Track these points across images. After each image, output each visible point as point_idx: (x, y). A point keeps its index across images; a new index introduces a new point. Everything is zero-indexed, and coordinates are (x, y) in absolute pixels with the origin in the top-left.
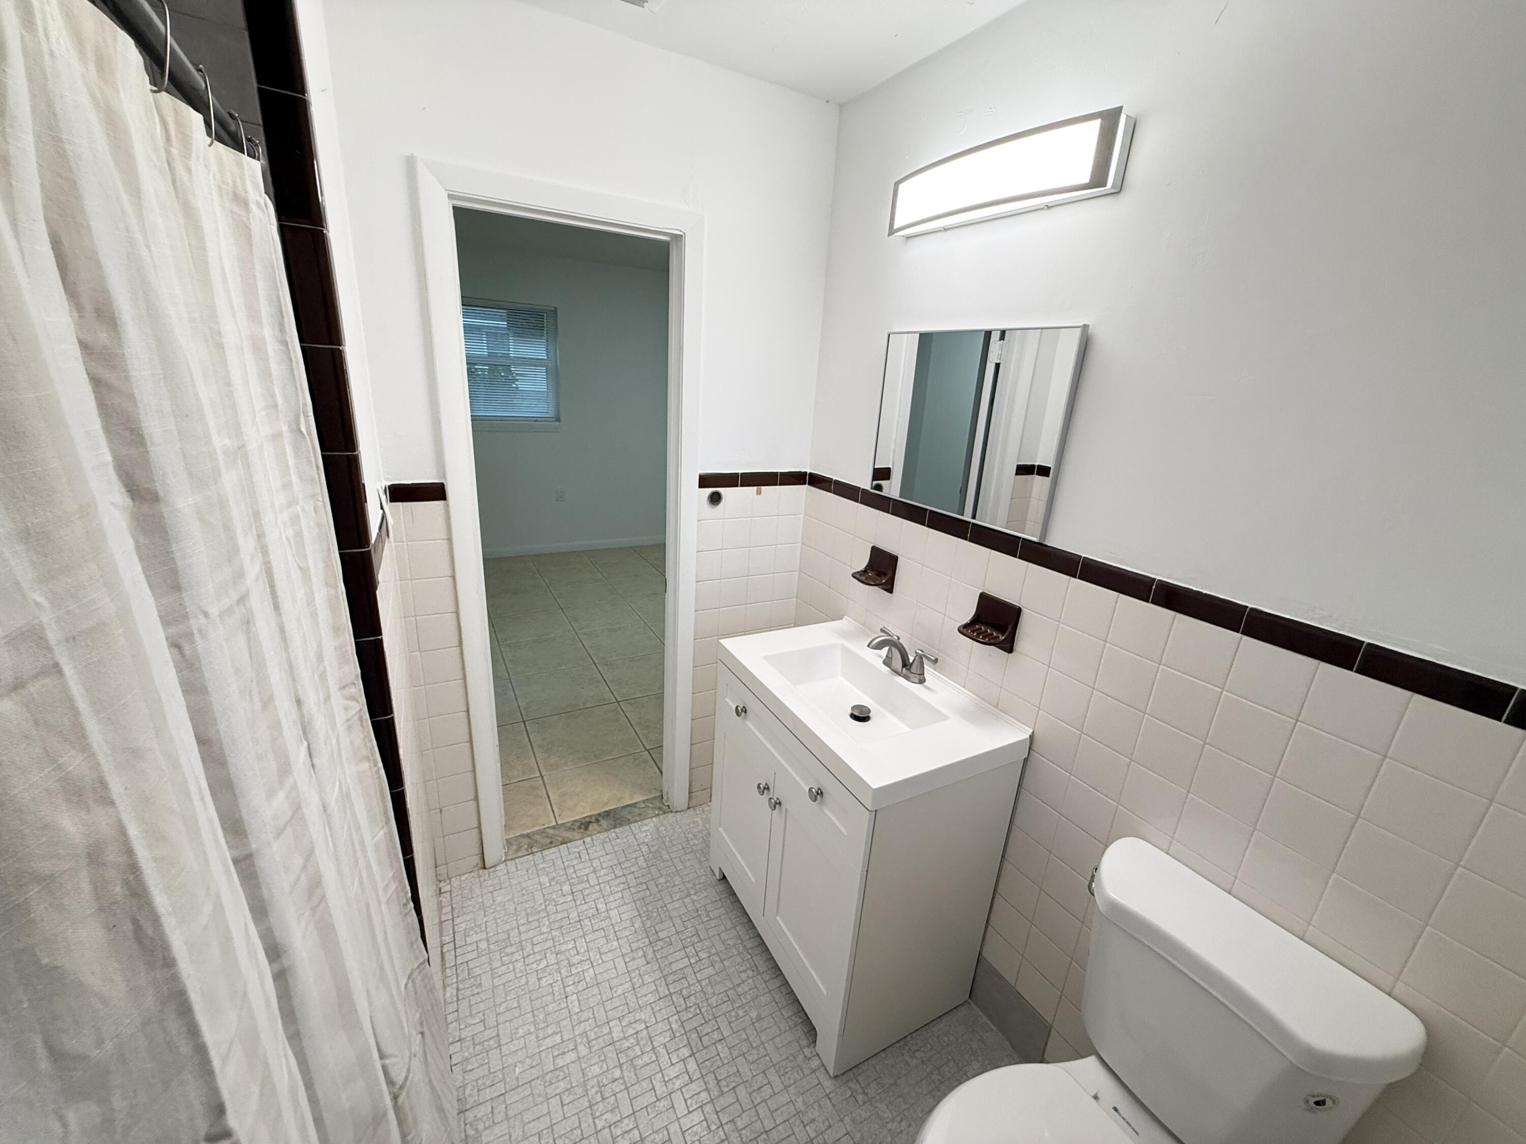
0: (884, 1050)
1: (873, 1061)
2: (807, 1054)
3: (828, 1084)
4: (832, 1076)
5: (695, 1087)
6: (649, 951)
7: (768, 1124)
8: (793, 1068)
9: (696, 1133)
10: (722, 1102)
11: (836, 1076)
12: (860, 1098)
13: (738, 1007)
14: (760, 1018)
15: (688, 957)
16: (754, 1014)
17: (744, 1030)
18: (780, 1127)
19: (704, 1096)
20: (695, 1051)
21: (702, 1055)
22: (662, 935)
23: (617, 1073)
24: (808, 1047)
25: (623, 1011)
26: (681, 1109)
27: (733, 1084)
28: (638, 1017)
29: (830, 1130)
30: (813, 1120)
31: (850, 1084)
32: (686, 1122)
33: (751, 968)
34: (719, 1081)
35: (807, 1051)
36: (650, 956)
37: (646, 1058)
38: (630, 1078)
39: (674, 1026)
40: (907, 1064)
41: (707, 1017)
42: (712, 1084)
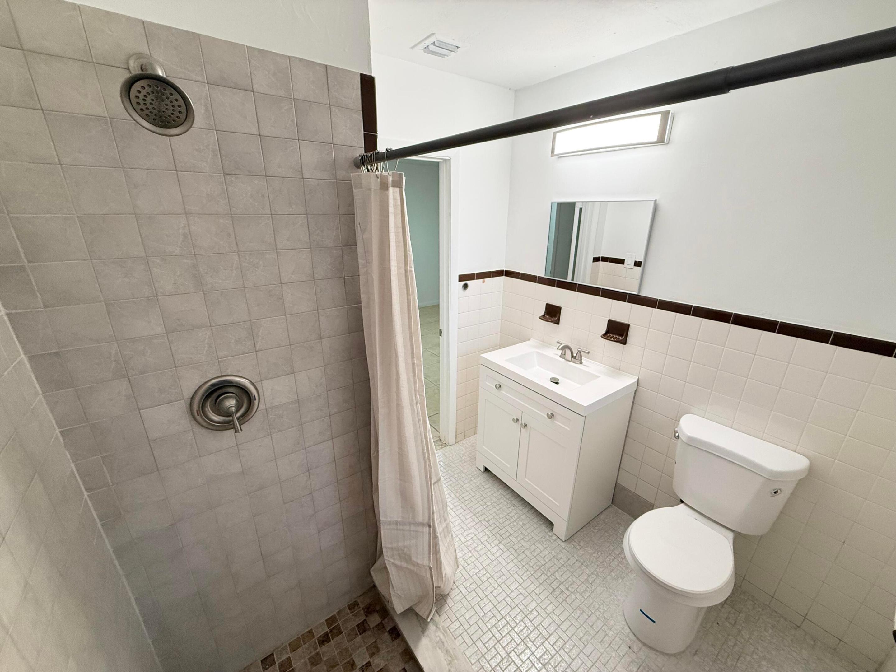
0: (582, 528)
1: (579, 533)
2: (550, 535)
3: (563, 544)
4: (564, 540)
5: (506, 554)
6: (463, 505)
7: (543, 563)
8: (546, 541)
9: (514, 571)
10: (520, 558)
11: (565, 541)
12: (578, 547)
13: (513, 522)
14: (524, 524)
15: (481, 505)
16: (521, 523)
17: (519, 529)
18: (548, 563)
19: (511, 556)
20: (500, 541)
21: (504, 542)
22: (467, 498)
23: (470, 554)
24: (549, 532)
25: (462, 531)
26: (504, 563)
27: (523, 551)
28: (469, 532)
29: (569, 561)
30: (561, 558)
31: (572, 543)
32: (508, 567)
33: (512, 506)
34: (516, 551)
35: (550, 534)
36: (464, 508)
37: (480, 547)
38: (476, 555)
39: (487, 533)
40: (594, 532)
41: (501, 528)
42: (513, 552)
